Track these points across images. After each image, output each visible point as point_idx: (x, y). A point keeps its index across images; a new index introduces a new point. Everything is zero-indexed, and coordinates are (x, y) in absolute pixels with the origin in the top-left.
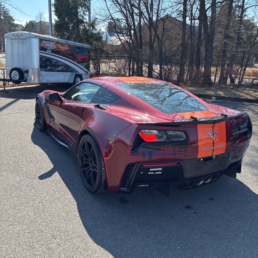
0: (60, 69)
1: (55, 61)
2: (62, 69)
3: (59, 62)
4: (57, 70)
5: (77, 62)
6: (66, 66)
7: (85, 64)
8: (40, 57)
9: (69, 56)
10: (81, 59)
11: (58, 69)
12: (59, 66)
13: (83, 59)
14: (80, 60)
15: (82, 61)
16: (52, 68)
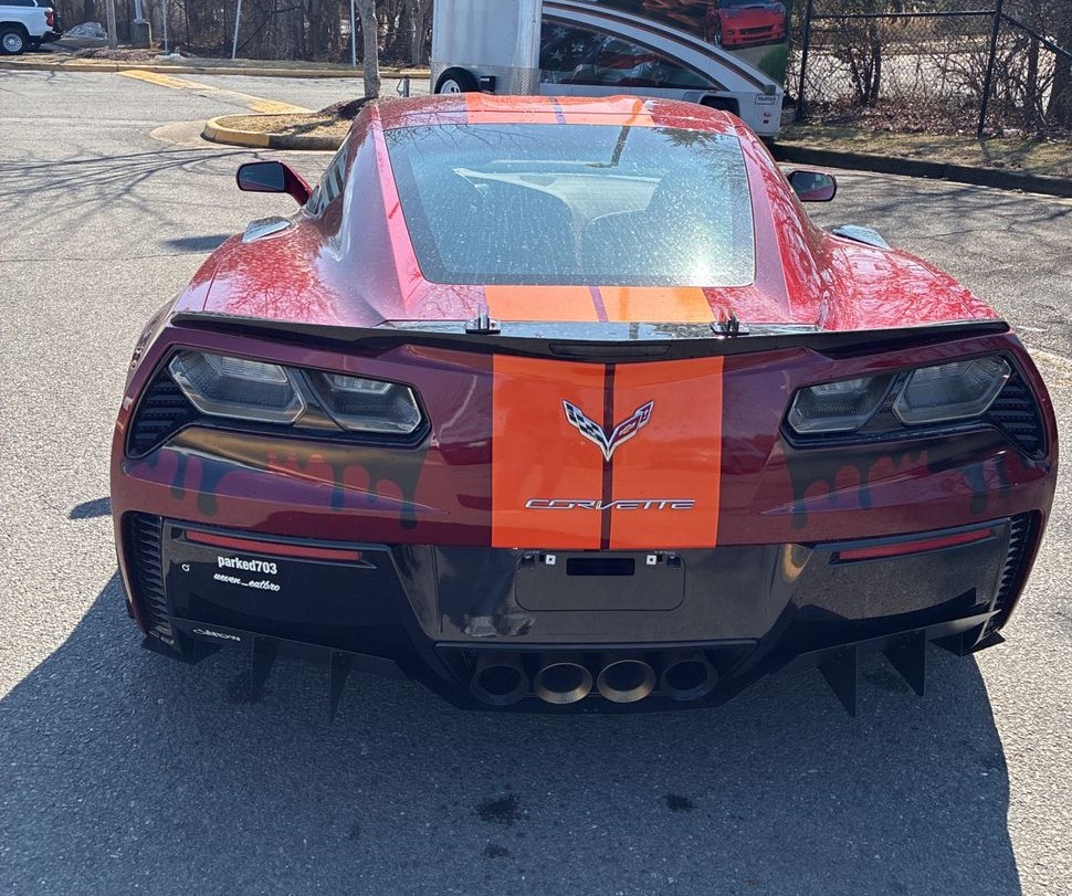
0: (635, 72)
1: (614, 39)
2: (645, 73)
3: (632, 45)
4: (618, 80)
5: (720, 43)
6: (663, 62)
7: (764, 51)
8: (546, 21)
9: (685, 17)
10: (743, 31)
11: (621, 74)
12: (631, 61)
13: (751, 31)
14: (738, 35)
15: (745, 39)
16: (598, 70)
